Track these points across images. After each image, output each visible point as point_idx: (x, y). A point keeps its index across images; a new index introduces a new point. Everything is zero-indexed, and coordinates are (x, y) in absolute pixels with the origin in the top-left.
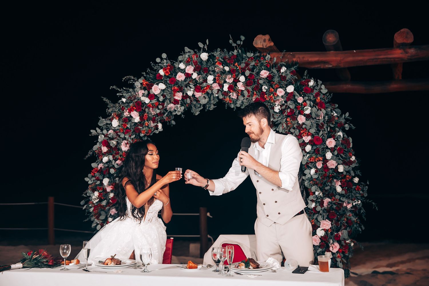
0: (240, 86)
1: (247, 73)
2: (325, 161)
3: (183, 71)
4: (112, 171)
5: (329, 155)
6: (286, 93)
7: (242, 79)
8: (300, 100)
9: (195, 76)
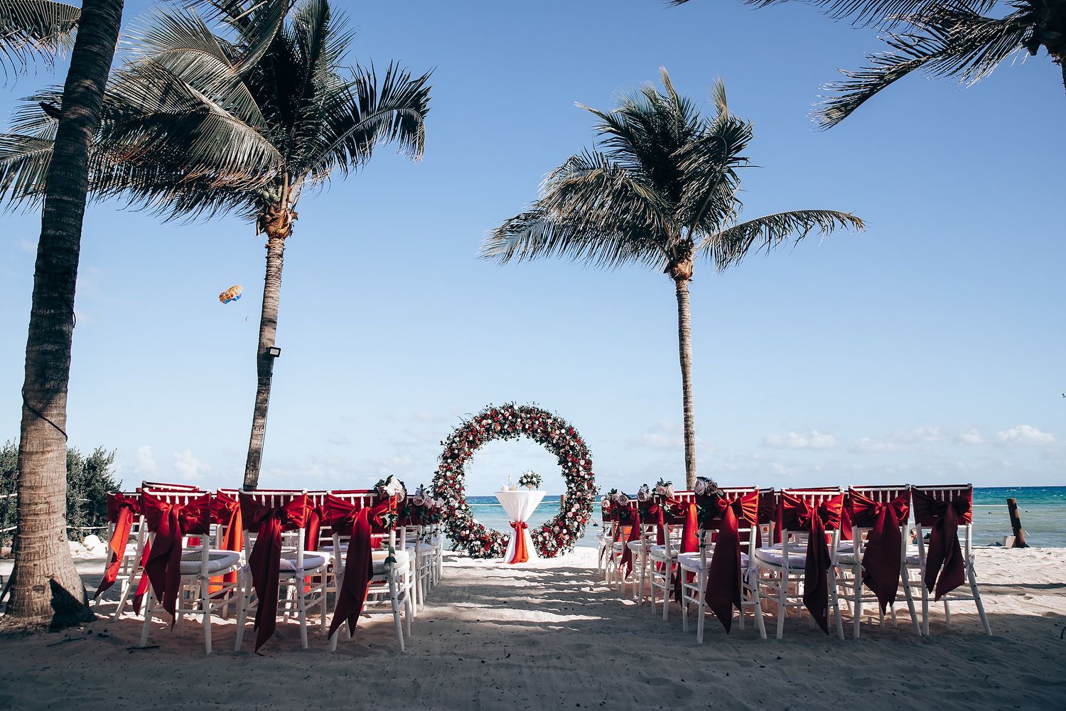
0: (535, 426)
1: (541, 420)
2: (578, 471)
3: (502, 414)
4: (454, 468)
5: (581, 468)
6: (561, 433)
7: (537, 423)
8: (568, 438)
9: (510, 418)
